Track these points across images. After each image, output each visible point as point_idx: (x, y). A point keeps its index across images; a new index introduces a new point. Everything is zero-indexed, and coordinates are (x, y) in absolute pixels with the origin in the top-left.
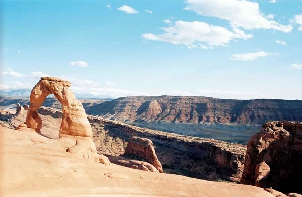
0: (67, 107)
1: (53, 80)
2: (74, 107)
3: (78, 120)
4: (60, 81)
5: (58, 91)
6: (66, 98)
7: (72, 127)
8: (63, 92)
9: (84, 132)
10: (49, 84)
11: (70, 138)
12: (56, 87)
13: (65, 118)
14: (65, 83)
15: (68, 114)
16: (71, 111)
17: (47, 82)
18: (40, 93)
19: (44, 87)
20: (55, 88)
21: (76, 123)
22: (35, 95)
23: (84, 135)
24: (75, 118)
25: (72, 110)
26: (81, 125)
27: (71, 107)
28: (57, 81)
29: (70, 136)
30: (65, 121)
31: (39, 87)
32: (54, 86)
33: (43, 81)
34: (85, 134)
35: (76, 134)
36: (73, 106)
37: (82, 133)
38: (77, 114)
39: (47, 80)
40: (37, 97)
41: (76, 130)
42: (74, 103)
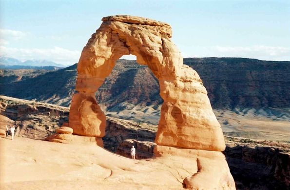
0: (172, 84)
1: (138, 23)
2: (188, 85)
3: (198, 113)
4: (154, 24)
5: (151, 48)
6: (171, 63)
7: (187, 130)
8: (164, 50)
9: (213, 140)
10: (129, 32)
11: (181, 155)
12: (147, 39)
13: (170, 110)
14: (165, 30)
15: (175, 101)
16: (180, 93)
17: (124, 28)
18: (109, 53)
19: (116, 38)
20: (144, 40)
21: (196, 120)
22: (96, 57)
23: (212, 148)
24: (191, 109)
25: (184, 90)
26: (207, 125)
27: (181, 84)
28: (146, 23)
29: (179, 151)
30: (169, 117)
31: (104, 40)
32: (142, 37)
33: (114, 25)
34: (214, 145)
35: (195, 146)
36: (185, 81)
37: (207, 143)
38: (196, 100)
39: (123, 22)
40: (100, 62)
41: (195, 137)
42: (188, 76)
